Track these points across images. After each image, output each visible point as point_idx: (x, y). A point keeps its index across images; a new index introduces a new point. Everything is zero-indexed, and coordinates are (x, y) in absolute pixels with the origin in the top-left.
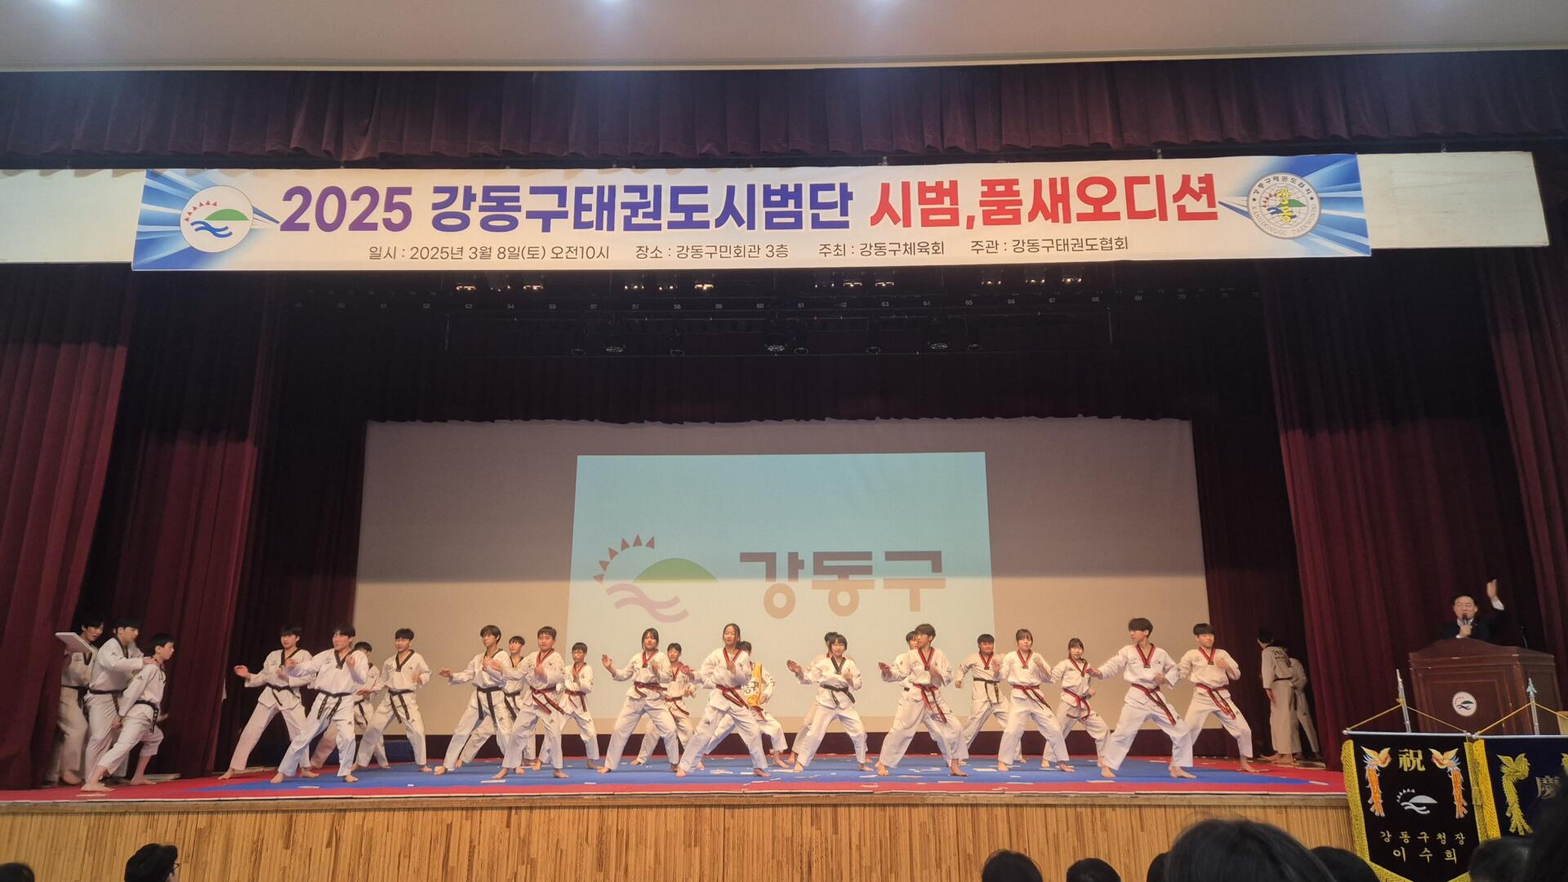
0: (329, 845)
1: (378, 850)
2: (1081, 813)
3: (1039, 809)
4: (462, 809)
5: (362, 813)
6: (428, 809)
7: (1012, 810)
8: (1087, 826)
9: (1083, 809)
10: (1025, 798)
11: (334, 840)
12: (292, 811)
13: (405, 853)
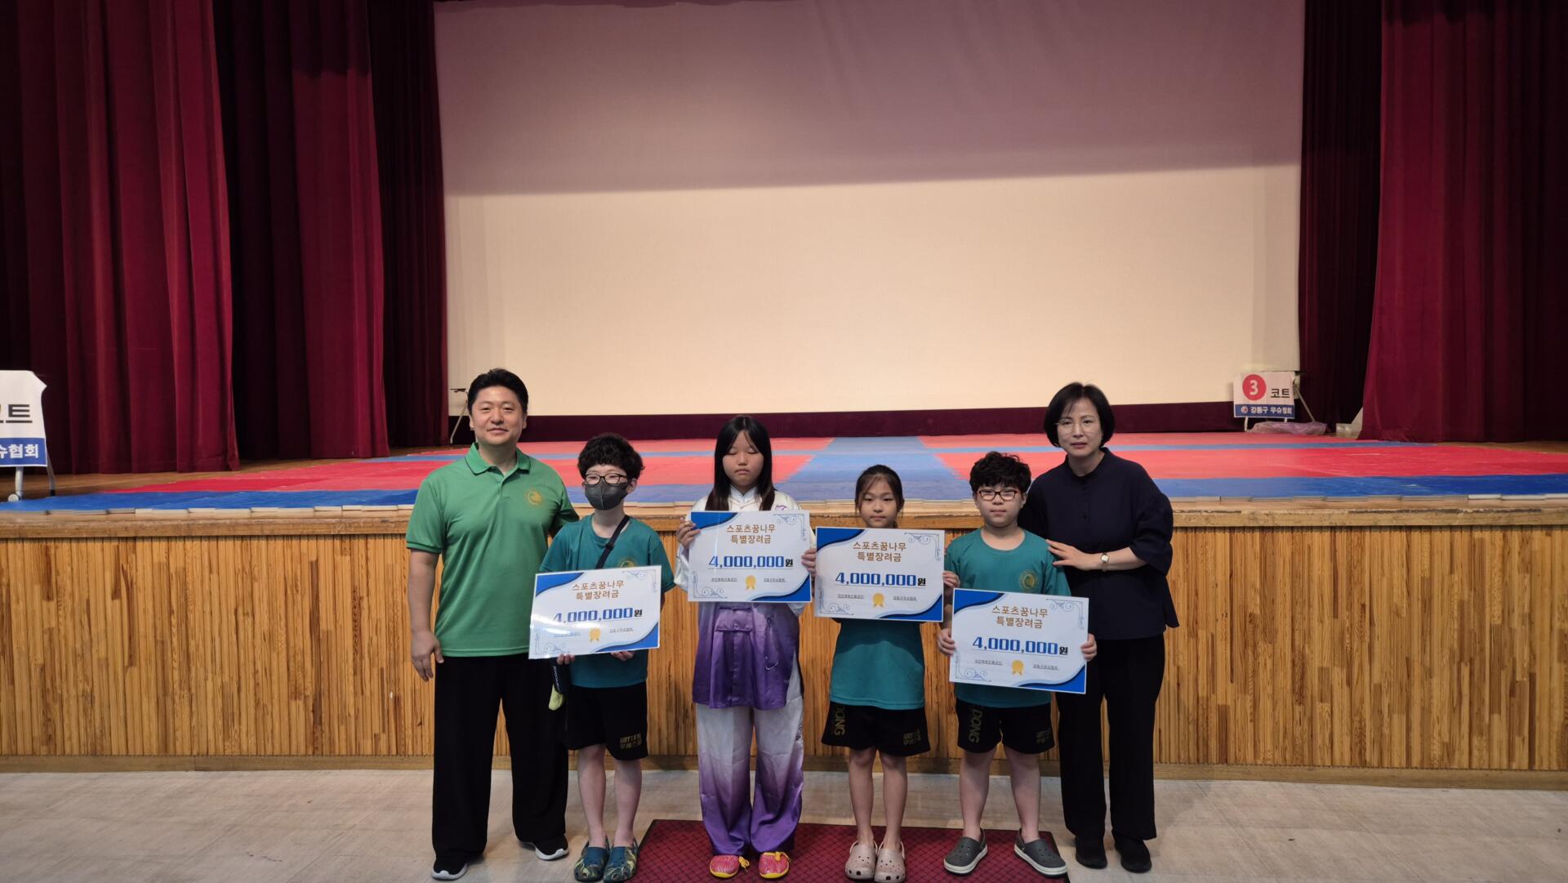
0: (116, 594)
1: (199, 603)
2: (1482, 541)
3: (1397, 535)
4: (334, 536)
5: (164, 544)
6: (275, 537)
7: (1341, 537)
8: (1492, 563)
9: (1487, 535)
10: (1372, 516)
11: (123, 585)
12: (46, 539)
13: (244, 607)
